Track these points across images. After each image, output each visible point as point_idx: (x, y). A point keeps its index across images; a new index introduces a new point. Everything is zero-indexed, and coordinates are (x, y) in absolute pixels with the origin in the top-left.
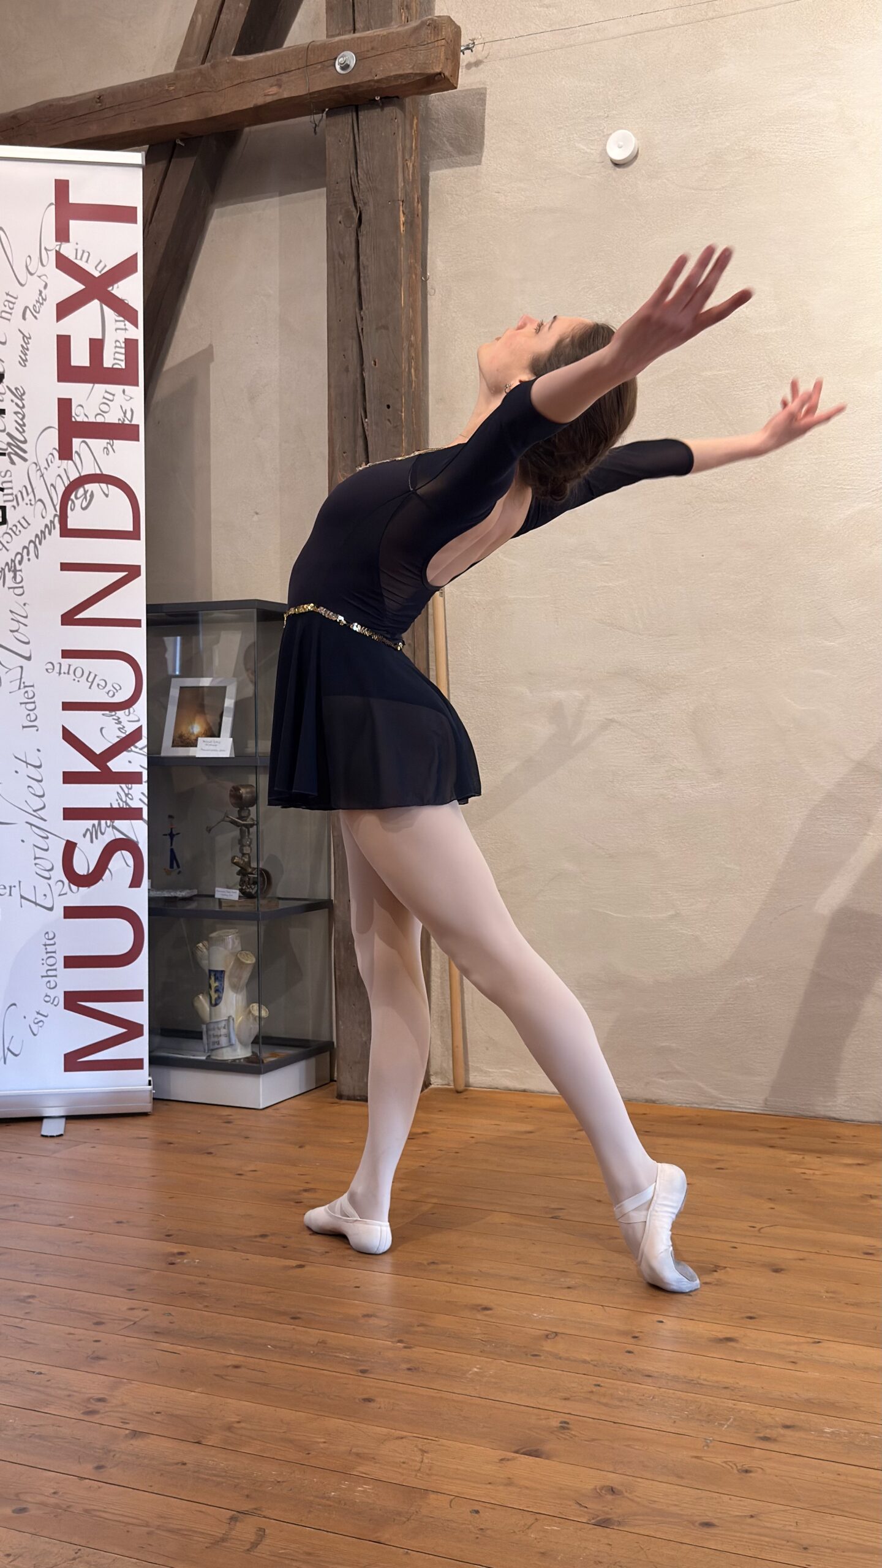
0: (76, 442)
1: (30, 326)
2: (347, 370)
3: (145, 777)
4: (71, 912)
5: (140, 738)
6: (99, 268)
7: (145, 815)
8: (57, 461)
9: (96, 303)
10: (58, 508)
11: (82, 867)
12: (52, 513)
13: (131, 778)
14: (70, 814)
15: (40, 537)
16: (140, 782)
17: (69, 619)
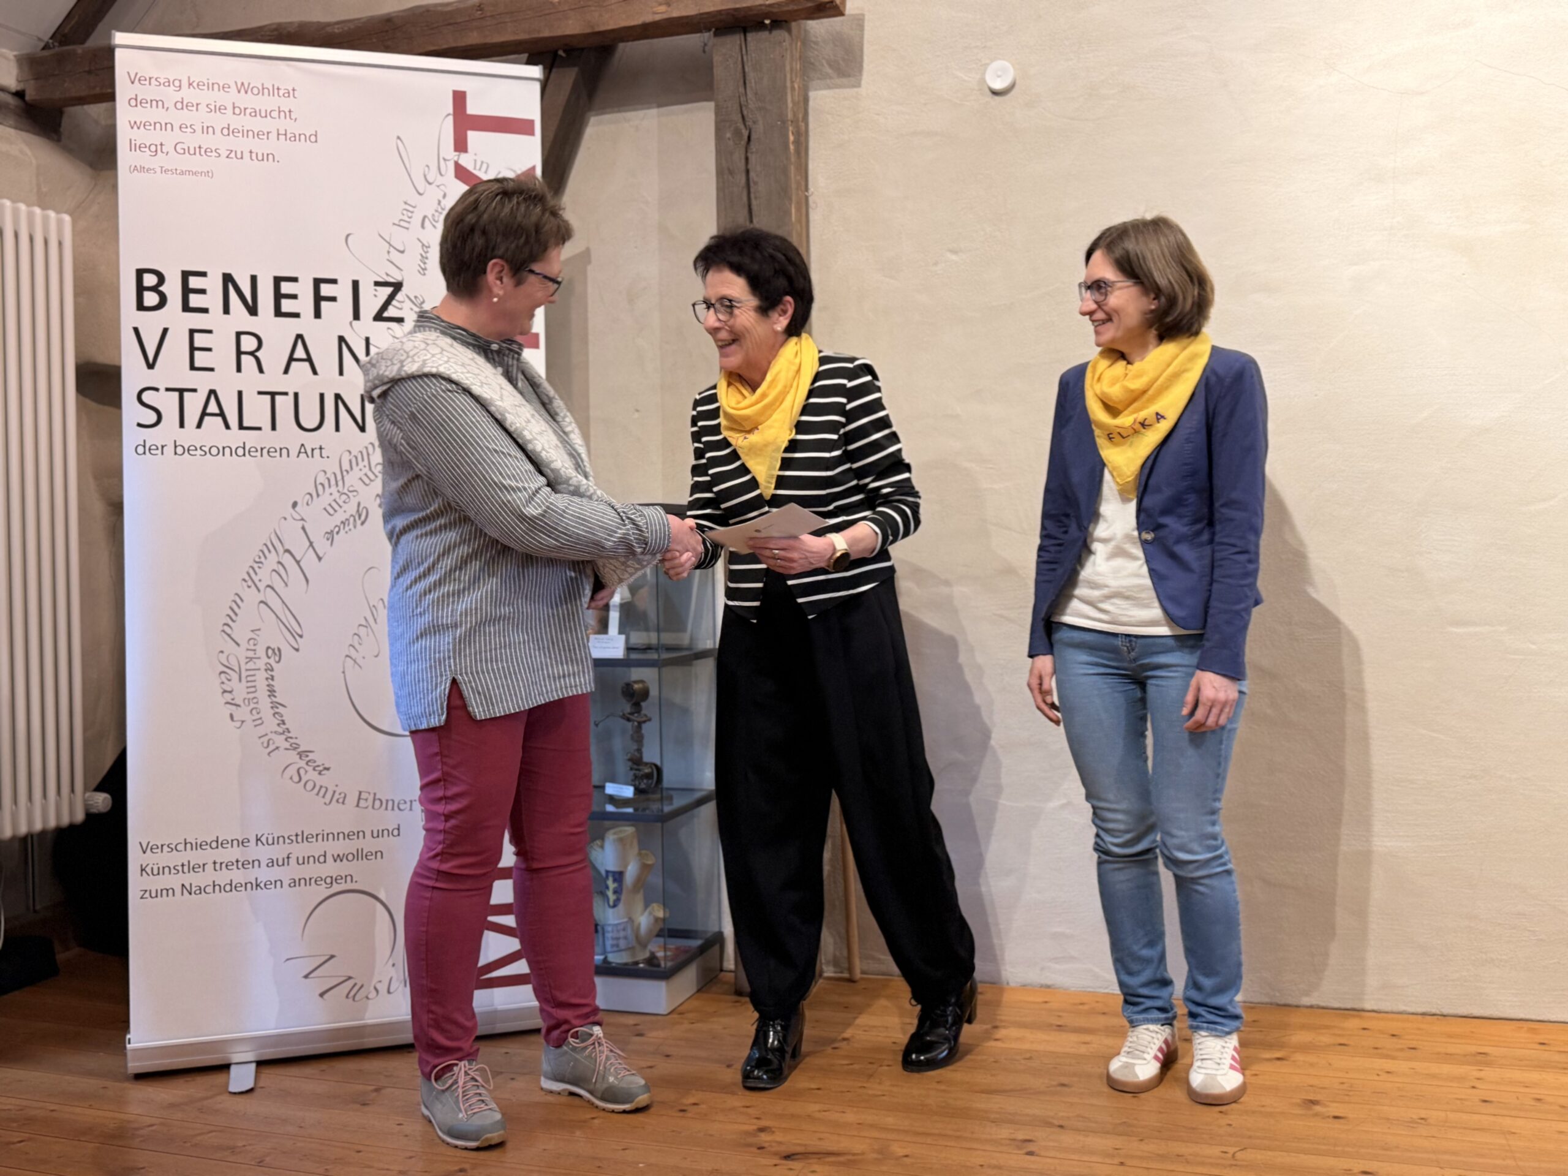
1: (428, 235)
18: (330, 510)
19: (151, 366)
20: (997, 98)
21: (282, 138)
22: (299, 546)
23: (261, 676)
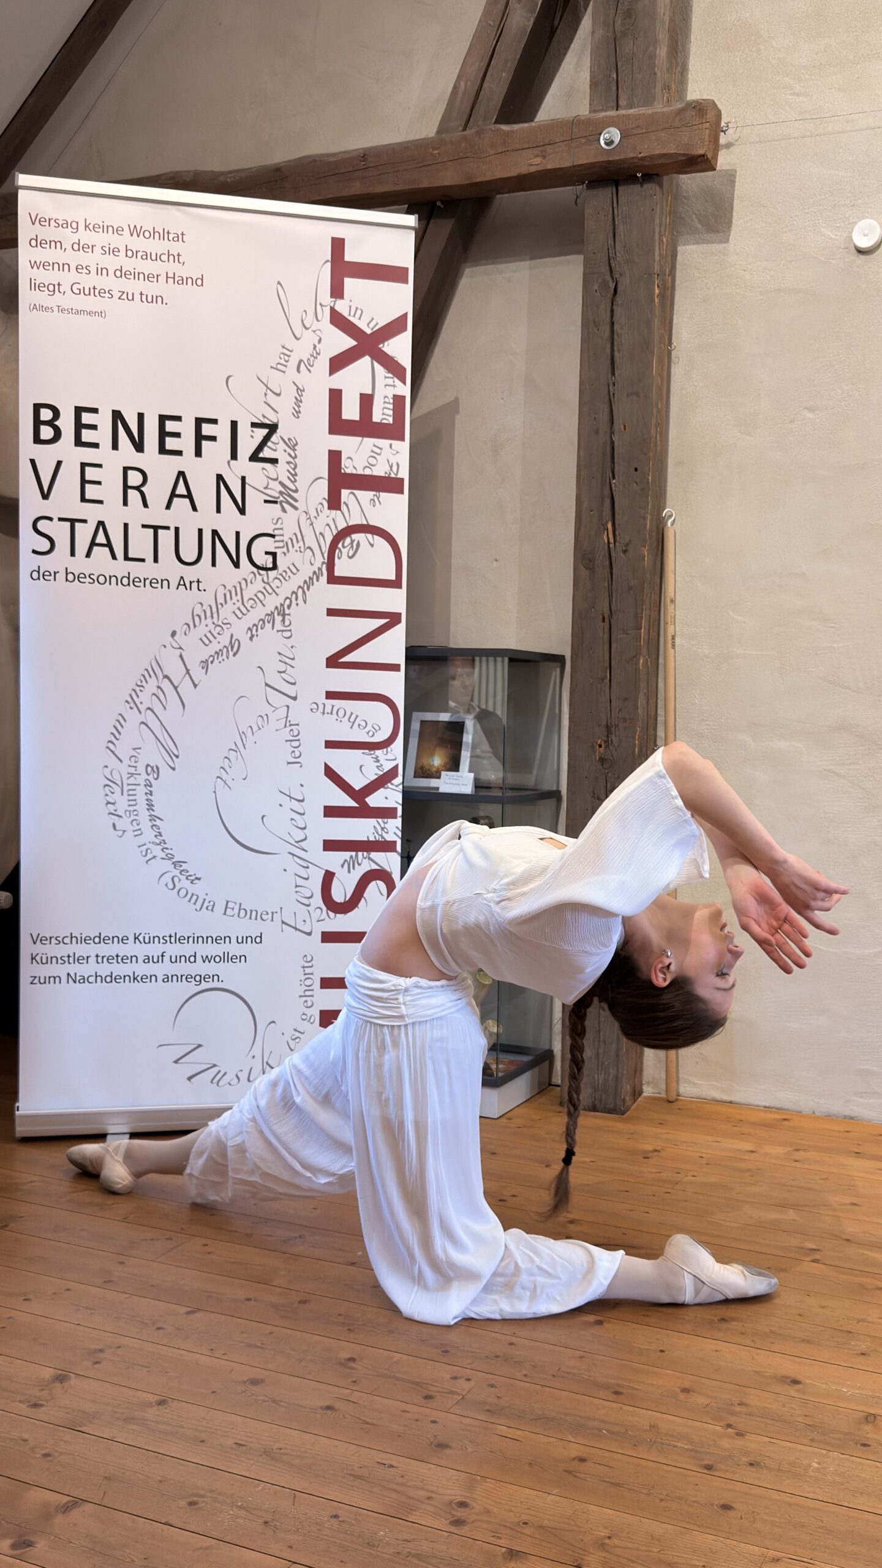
0: (345, 493)
1: (304, 378)
2: (597, 432)
3: (400, 812)
4: (329, 937)
5: (396, 776)
6: (371, 325)
7: (399, 848)
8: (326, 511)
9: (367, 359)
10: (326, 555)
11: (339, 894)
12: (320, 560)
13: (386, 813)
14: (330, 845)
15: (308, 583)
16: (395, 817)
17: (334, 662)
18: (206, 641)
19: (45, 496)
20: (863, 257)
21: (171, 281)
22: (176, 671)
23: (141, 791)
